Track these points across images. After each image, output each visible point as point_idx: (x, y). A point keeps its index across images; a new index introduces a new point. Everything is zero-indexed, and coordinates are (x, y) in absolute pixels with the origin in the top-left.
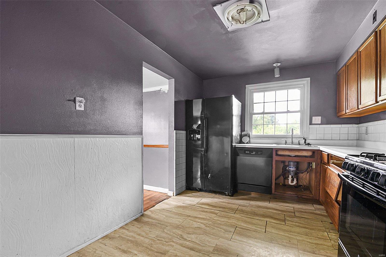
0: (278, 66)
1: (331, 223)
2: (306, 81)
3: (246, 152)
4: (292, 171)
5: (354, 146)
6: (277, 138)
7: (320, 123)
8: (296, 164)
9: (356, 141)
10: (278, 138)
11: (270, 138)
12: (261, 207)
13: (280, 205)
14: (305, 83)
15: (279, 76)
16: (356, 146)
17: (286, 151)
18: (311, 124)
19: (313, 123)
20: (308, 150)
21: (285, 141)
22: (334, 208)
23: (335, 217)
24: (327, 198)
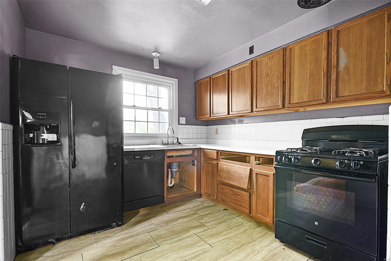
0: (157, 56)
1: (224, 210)
2: (175, 82)
3: (135, 157)
4: (175, 172)
5: (205, 143)
6: (151, 138)
7: (185, 123)
8: (178, 164)
9: (206, 139)
10: (153, 138)
11: (144, 138)
12: (170, 222)
13: (177, 211)
14: (173, 83)
15: (159, 68)
16: (206, 143)
17: (174, 151)
18: (179, 124)
19: (180, 123)
20: (190, 149)
21: (162, 141)
22: (239, 195)
23: (241, 203)
24: (223, 189)
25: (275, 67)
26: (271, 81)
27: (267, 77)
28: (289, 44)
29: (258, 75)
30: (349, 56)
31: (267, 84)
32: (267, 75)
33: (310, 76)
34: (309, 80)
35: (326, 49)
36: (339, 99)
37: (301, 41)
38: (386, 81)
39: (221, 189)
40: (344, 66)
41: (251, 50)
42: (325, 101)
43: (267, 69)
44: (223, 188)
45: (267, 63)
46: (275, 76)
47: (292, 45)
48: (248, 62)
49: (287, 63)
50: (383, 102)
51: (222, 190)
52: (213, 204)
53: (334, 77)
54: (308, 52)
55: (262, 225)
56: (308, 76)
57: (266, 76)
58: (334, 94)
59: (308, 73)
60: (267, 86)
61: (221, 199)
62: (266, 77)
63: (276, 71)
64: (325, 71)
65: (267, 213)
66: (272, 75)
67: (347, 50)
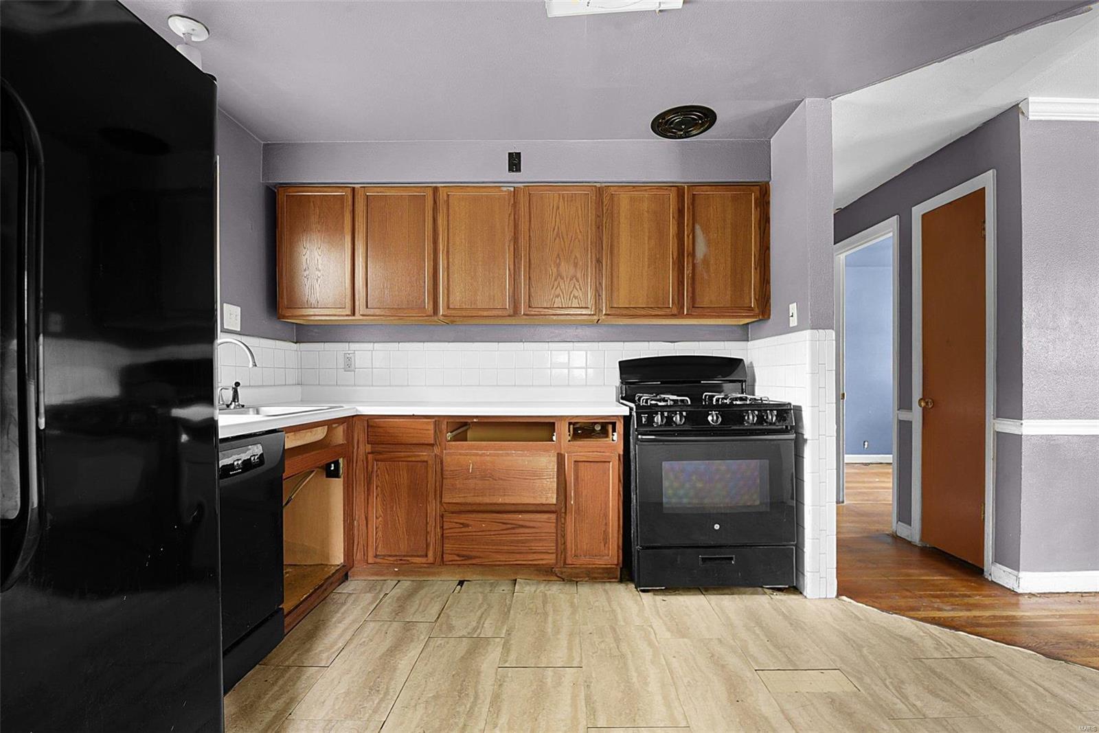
1: (460, 585)
7: (239, 330)
18: (223, 332)
19: (225, 327)
22: (522, 526)
23: (533, 544)
24: (467, 526)
25: (576, 222)
26: (567, 249)
27: (558, 239)
28: (609, 184)
29: (533, 226)
30: (708, 242)
31: (558, 255)
32: (557, 235)
33: (649, 259)
34: (649, 267)
35: (676, 218)
36: (697, 310)
37: (634, 187)
38: (755, 294)
39: (458, 525)
40: (702, 257)
41: (515, 162)
42: (675, 311)
43: (558, 220)
44: (465, 522)
45: (558, 208)
46: (579, 241)
47: (615, 188)
48: (505, 189)
49: (606, 223)
50: (724, 323)
51: (463, 530)
52: (409, 582)
53: (687, 272)
54: (646, 214)
55: (578, 579)
56: (646, 260)
57: (555, 235)
58: (689, 301)
59: (647, 254)
60: (558, 261)
61: (458, 555)
62: (555, 239)
63: (581, 232)
64: (675, 257)
65: (602, 545)
66: (569, 237)
67: (706, 231)
